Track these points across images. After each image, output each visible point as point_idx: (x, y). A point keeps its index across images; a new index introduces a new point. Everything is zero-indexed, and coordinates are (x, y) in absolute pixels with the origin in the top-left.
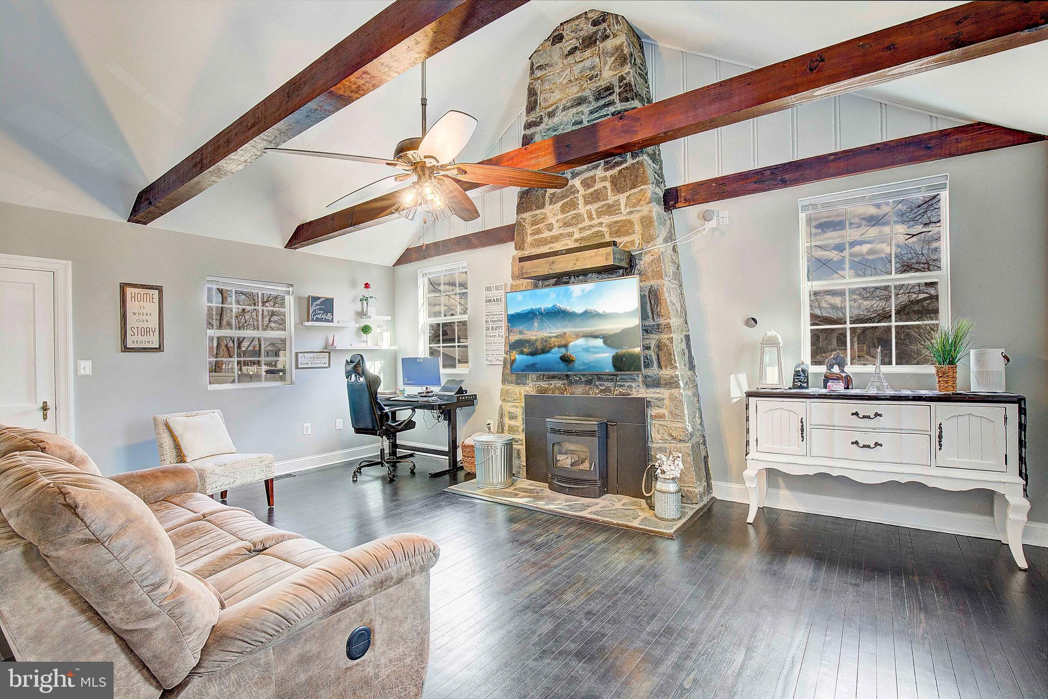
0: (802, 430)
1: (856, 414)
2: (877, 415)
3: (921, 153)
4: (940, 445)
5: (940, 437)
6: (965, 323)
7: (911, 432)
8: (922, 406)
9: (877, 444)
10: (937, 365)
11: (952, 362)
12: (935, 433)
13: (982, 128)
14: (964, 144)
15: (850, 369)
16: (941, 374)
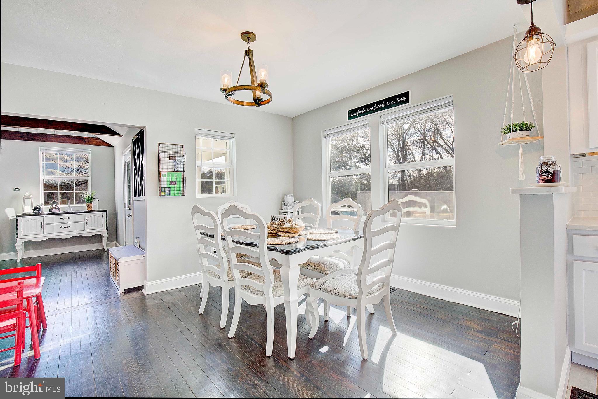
0: (42, 226)
1: (62, 218)
2: (68, 218)
3: (83, 142)
4: (87, 224)
5: (87, 222)
6: (94, 192)
7: (79, 222)
8: (82, 215)
9: (68, 227)
10: (87, 203)
11: (91, 202)
12: (85, 221)
13: (99, 140)
14: (95, 143)
15: (59, 206)
16: (88, 206)
